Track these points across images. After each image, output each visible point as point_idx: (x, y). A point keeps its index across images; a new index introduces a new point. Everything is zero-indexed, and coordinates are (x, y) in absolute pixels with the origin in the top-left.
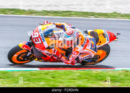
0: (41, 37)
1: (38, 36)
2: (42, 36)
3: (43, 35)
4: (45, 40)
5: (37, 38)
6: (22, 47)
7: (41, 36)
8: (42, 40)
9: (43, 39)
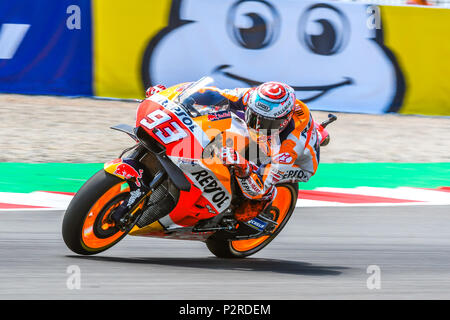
0: (180, 118)
1: (166, 117)
2: (182, 114)
3: (182, 110)
4: (194, 123)
5: (167, 124)
6: (118, 172)
7: (179, 115)
8: (188, 127)
9: (188, 121)
